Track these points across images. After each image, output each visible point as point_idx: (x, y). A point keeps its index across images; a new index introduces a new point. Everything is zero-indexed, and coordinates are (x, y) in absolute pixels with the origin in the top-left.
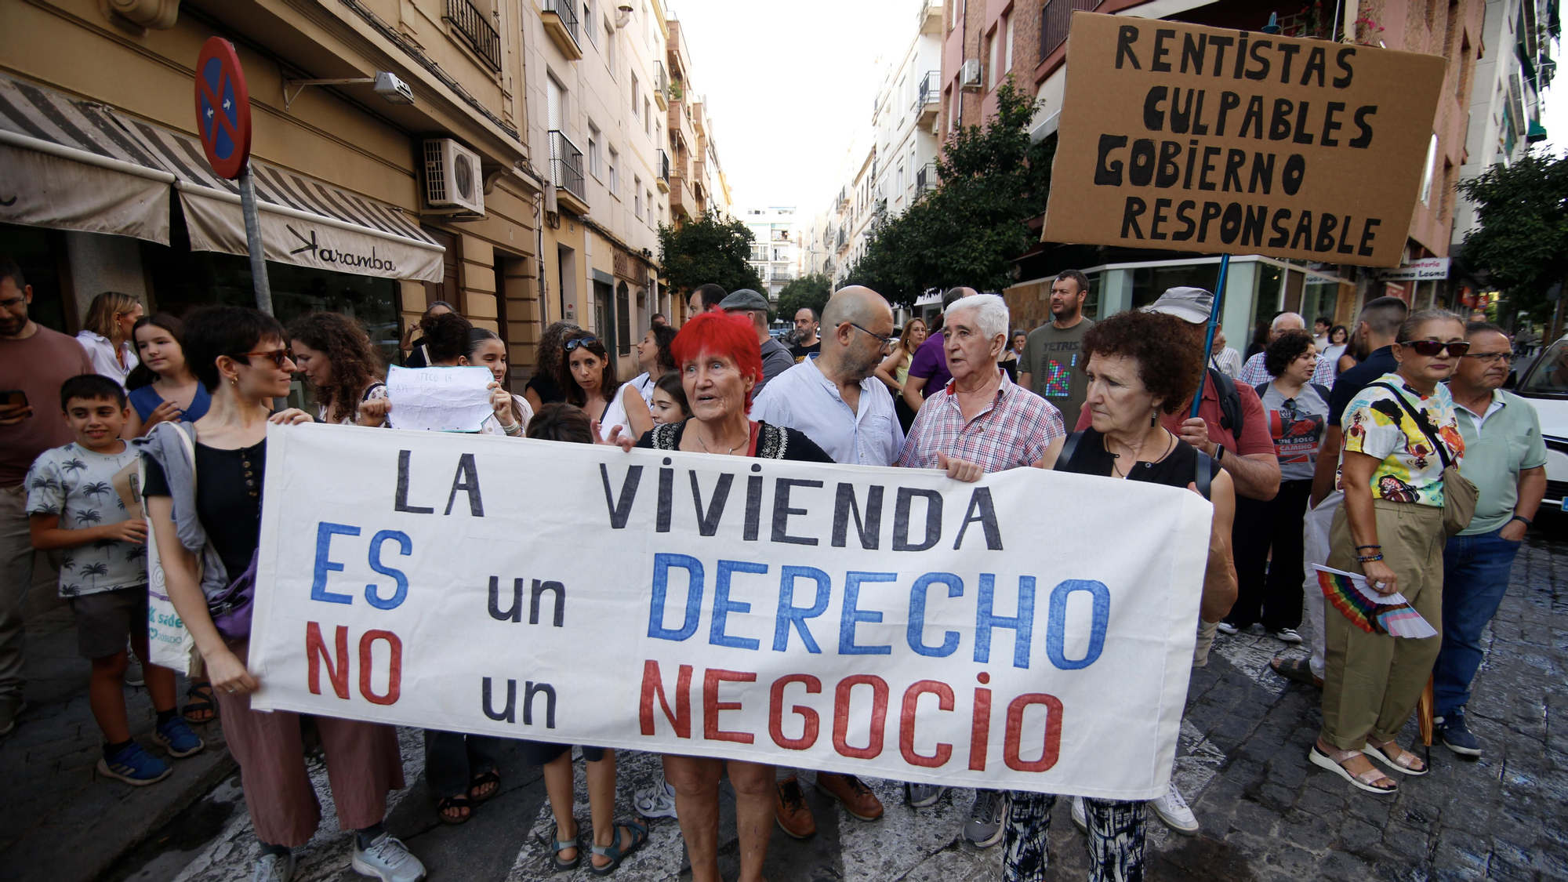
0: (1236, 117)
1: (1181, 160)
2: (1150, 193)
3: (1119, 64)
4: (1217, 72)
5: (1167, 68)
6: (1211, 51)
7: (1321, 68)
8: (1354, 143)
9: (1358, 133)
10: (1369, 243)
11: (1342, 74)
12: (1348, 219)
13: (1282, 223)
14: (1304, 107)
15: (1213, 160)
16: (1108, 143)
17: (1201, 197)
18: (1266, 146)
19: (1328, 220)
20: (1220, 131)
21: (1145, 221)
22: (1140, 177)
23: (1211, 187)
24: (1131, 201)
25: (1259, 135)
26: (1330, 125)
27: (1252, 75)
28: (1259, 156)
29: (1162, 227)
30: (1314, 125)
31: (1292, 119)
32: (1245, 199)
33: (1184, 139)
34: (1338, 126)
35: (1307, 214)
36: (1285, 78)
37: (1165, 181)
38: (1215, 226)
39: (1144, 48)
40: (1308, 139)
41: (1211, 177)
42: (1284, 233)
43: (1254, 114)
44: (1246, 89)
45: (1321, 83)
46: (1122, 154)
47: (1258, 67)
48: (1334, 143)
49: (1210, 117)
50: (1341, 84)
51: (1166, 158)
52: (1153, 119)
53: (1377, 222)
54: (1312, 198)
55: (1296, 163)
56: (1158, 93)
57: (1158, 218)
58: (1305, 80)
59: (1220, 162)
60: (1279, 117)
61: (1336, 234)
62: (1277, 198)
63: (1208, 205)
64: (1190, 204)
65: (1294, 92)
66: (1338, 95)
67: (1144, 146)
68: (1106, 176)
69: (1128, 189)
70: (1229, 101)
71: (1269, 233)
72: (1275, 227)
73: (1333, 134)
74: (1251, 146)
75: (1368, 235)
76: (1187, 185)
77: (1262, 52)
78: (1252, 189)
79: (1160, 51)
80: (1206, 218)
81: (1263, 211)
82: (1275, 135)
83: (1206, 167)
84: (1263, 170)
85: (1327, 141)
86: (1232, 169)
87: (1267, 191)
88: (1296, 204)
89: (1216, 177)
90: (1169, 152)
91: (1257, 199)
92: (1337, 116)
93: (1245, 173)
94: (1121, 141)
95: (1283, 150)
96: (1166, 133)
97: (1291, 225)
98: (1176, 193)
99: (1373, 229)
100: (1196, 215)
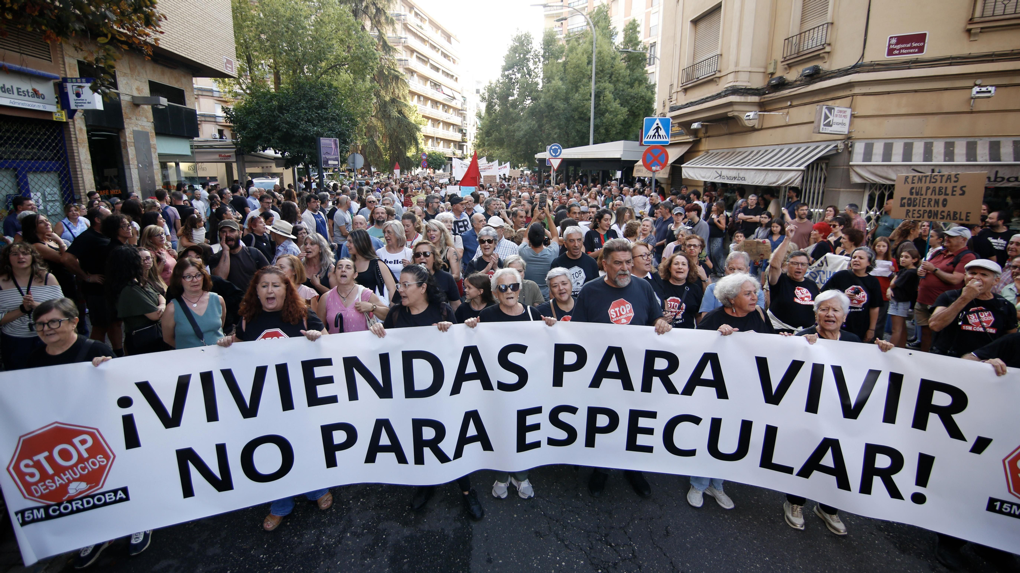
0: (929, 192)
1: (918, 201)
2: (911, 208)
3: (905, 183)
4: (925, 183)
5: (914, 183)
6: (924, 179)
7: (950, 179)
8: (960, 195)
9: (961, 192)
10: (968, 218)
11: (956, 179)
12: (961, 213)
13: (943, 214)
14: (946, 188)
15: (925, 201)
16: (903, 199)
17: (921, 208)
18: (937, 197)
19: (955, 213)
20: (926, 195)
21: (910, 214)
22: (909, 205)
23: (924, 206)
24: (908, 210)
25: (935, 195)
26: (953, 191)
27: (933, 182)
28: (935, 199)
29: (914, 215)
30: (949, 191)
31: (943, 191)
32: (933, 209)
33: (918, 197)
34: (955, 191)
35: (949, 212)
36: (941, 182)
37: (914, 206)
38: (926, 215)
39: (910, 180)
40: (948, 195)
41: (924, 205)
42: (944, 216)
43: (934, 190)
44: (932, 185)
45: (950, 182)
46: (905, 201)
47: (934, 180)
48: (955, 195)
49: (924, 192)
50: (955, 182)
51: (914, 201)
52: (911, 193)
53: (970, 213)
54: (950, 208)
55: (945, 200)
56: (912, 188)
57: (913, 214)
58: (946, 182)
59: (926, 201)
60: (940, 190)
61: (958, 216)
62: (941, 208)
63: (924, 210)
64: (920, 210)
65: (944, 185)
66: (955, 184)
67: (909, 199)
68: (902, 205)
69: (907, 208)
70: (928, 188)
71: (939, 216)
72: (941, 215)
73: (954, 193)
74: (933, 197)
75: (967, 216)
76: (919, 206)
77: (935, 177)
78: (934, 206)
79: (913, 180)
80: (924, 213)
81: (937, 211)
82: (939, 194)
83: (923, 202)
84: (937, 202)
85: (953, 195)
86: (929, 203)
87: (938, 207)
88: (946, 209)
89: (926, 204)
90: (915, 200)
91: (936, 209)
92: (955, 189)
93: (932, 203)
94: (905, 198)
95: (942, 197)
96: (914, 196)
97: (945, 214)
98: (917, 208)
99: (969, 215)
100: (921, 212)
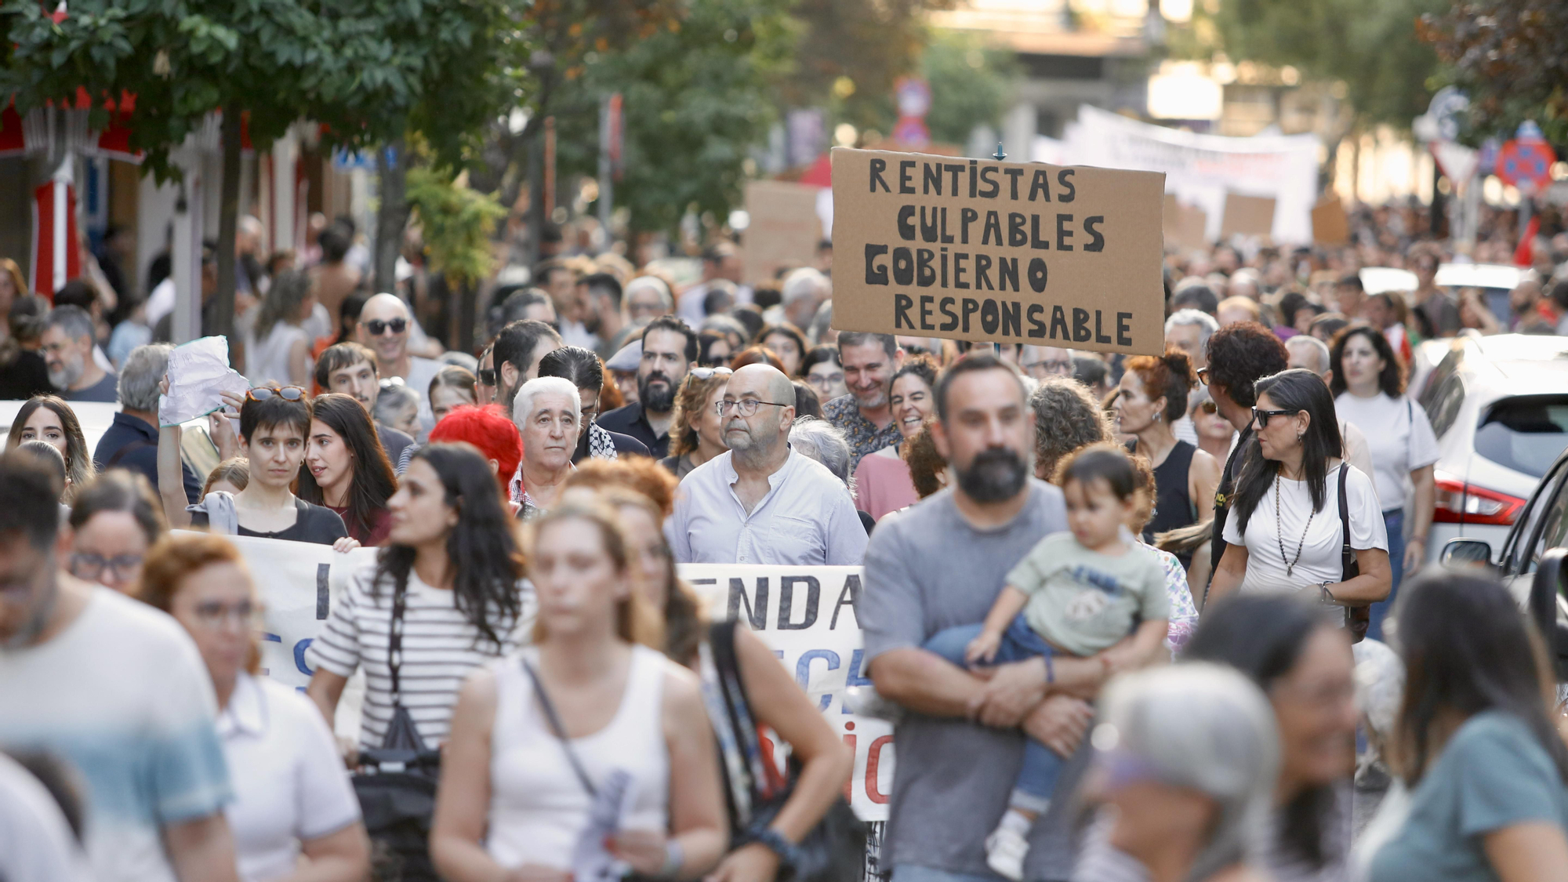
0: (976, 229)
1: (936, 263)
2: (914, 291)
3: (873, 189)
4: (955, 192)
5: (912, 191)
6: (947, 177)
7: (1045, 187)
8: (1087, 247)
9: (1090, 240)
10: (1126, 334)
11: (1066, 191)
12: (1098, 313)
13: (1036, 316)
14: (1036, 219)
15: (963, 263)
16: (872, 251)
17: (959, 295)
18: (1008, 252)
19: (1080, 316)
20: (965, 240)
21: (914, 313)
22: (903, 278)
23: (966, 286)
24: (899, 298)
25: (999, 242)
26: (1062, 233)
27: (984, 194)
28: (1003, 261)
29: (929, 320)
30: (1048, 233)
31: (1027, 228)
32: (998, 296)
33: (936, 247)
34: (1070, 234)
35: (1057, 309)
36: (1014, 195)
37: (926, 282)
38: (975, 318)
39: (891, 176)
40: (1045, 245)
41: (963, 278)
42: (1041, 325)
43: (992, 224)
44: (982, 206)
45: (1047, 198)
46: (886, 260)
47: (989, 188)
48: (1070, 248)
49: (954, 228)
50: (1064, 199)
51: (923, 263)
52: (907, 232)
53: (1129, 316)
55: (1037, 265)
56: (907, 211)
57: (924, 313)
58: (1033, 197)
59: (970, 265)
60: (1014, 228)
61: (1091, 325)
62: (1026, 296)
63: (966, 302)
64: (951, 301)
65: (1025, 207)
66: (1065, 208)
67: (901, 254)
68: (876, 277)
69: (894, 288)
70: (968, 216)
71: (1026, 325)
72: (1031, 319)
73: (1067, 241)
74: (994, 252)
75: (1122, 328)
76: (944, 284)
77: (990, 175)
78: (1003, 287)
79: (904, 178)
80: (966, 313)
81: (1016, 306)
82: (1013, 243)
83: (959, 270)
84: (1009, 271)
85: (1061, 246)
86: (981, 271)
87: (1016, 289)
88: (1047, 300)
89: (969, 276)
90: (924, 259)
91: (1008, 296)
92: (1067, 226)
93: (994, 273)
94: (883, 249)
95: (1025, 255)
96: (917, 244)
97: (1046, 318)
98: (936, 291)
99: (1125, 321)
100: (957, 309)
